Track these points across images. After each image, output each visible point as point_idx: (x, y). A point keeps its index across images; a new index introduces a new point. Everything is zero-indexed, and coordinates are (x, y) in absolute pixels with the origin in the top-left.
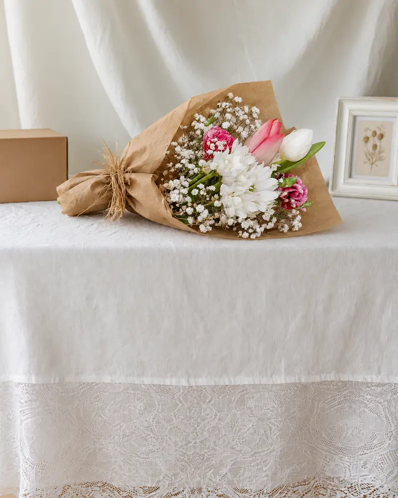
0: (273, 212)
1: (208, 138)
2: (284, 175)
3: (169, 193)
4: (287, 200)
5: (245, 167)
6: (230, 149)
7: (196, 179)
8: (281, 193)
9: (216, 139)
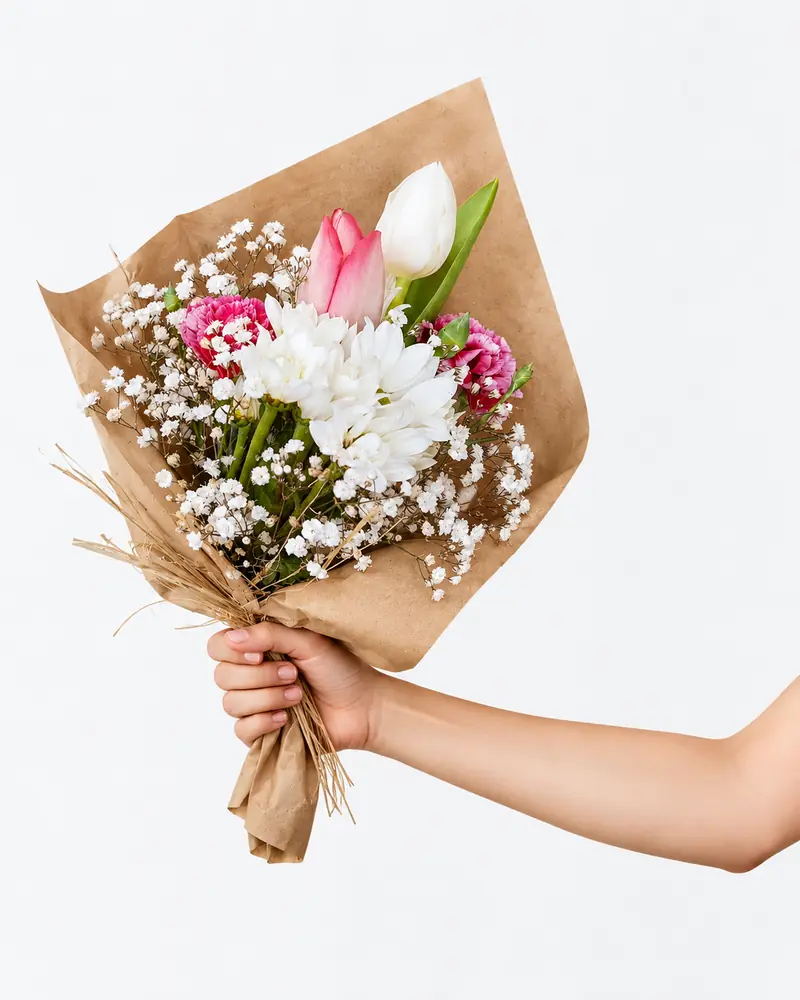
0: (464, 433)
1: (195, 332)
2: (431, 325)
3: (207, 523)
4: (476, 387)
5: (335, 352)
6: (269, 327)
7: (239, 448)
8: (455, 374)
9: (216, 324)
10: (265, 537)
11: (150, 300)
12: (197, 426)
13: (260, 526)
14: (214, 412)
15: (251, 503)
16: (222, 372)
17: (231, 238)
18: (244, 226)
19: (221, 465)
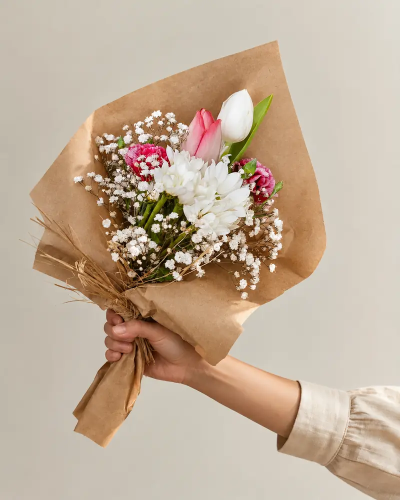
0: (252, 213)
1: (132, 159)
2: (239, 164)
3: (125, 247)
4: (258, 192)
5: (197, 174)
6: (167, 160)
7: (147, 212)
8: (249, 186)
9: (143, 157)
10: (153, 256)
11: (112, 141)
12: (127, 200)
13: (152, 251)
14: (137, 196)
15: (149, 240)
16: (144, 179)
17: (151, 118)
18: (157, 114)
19: (137, 219)
